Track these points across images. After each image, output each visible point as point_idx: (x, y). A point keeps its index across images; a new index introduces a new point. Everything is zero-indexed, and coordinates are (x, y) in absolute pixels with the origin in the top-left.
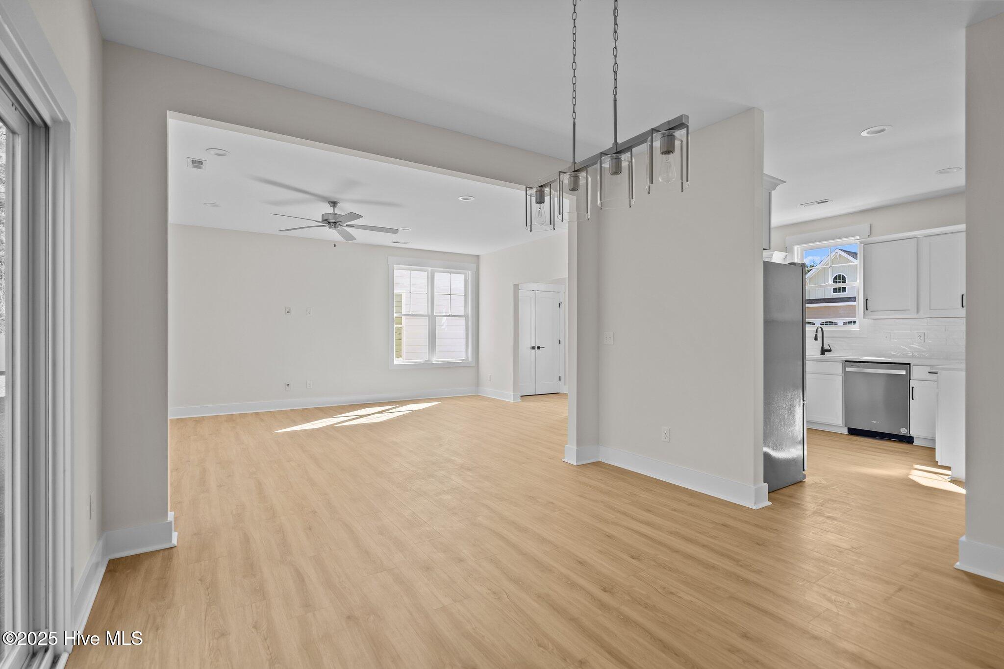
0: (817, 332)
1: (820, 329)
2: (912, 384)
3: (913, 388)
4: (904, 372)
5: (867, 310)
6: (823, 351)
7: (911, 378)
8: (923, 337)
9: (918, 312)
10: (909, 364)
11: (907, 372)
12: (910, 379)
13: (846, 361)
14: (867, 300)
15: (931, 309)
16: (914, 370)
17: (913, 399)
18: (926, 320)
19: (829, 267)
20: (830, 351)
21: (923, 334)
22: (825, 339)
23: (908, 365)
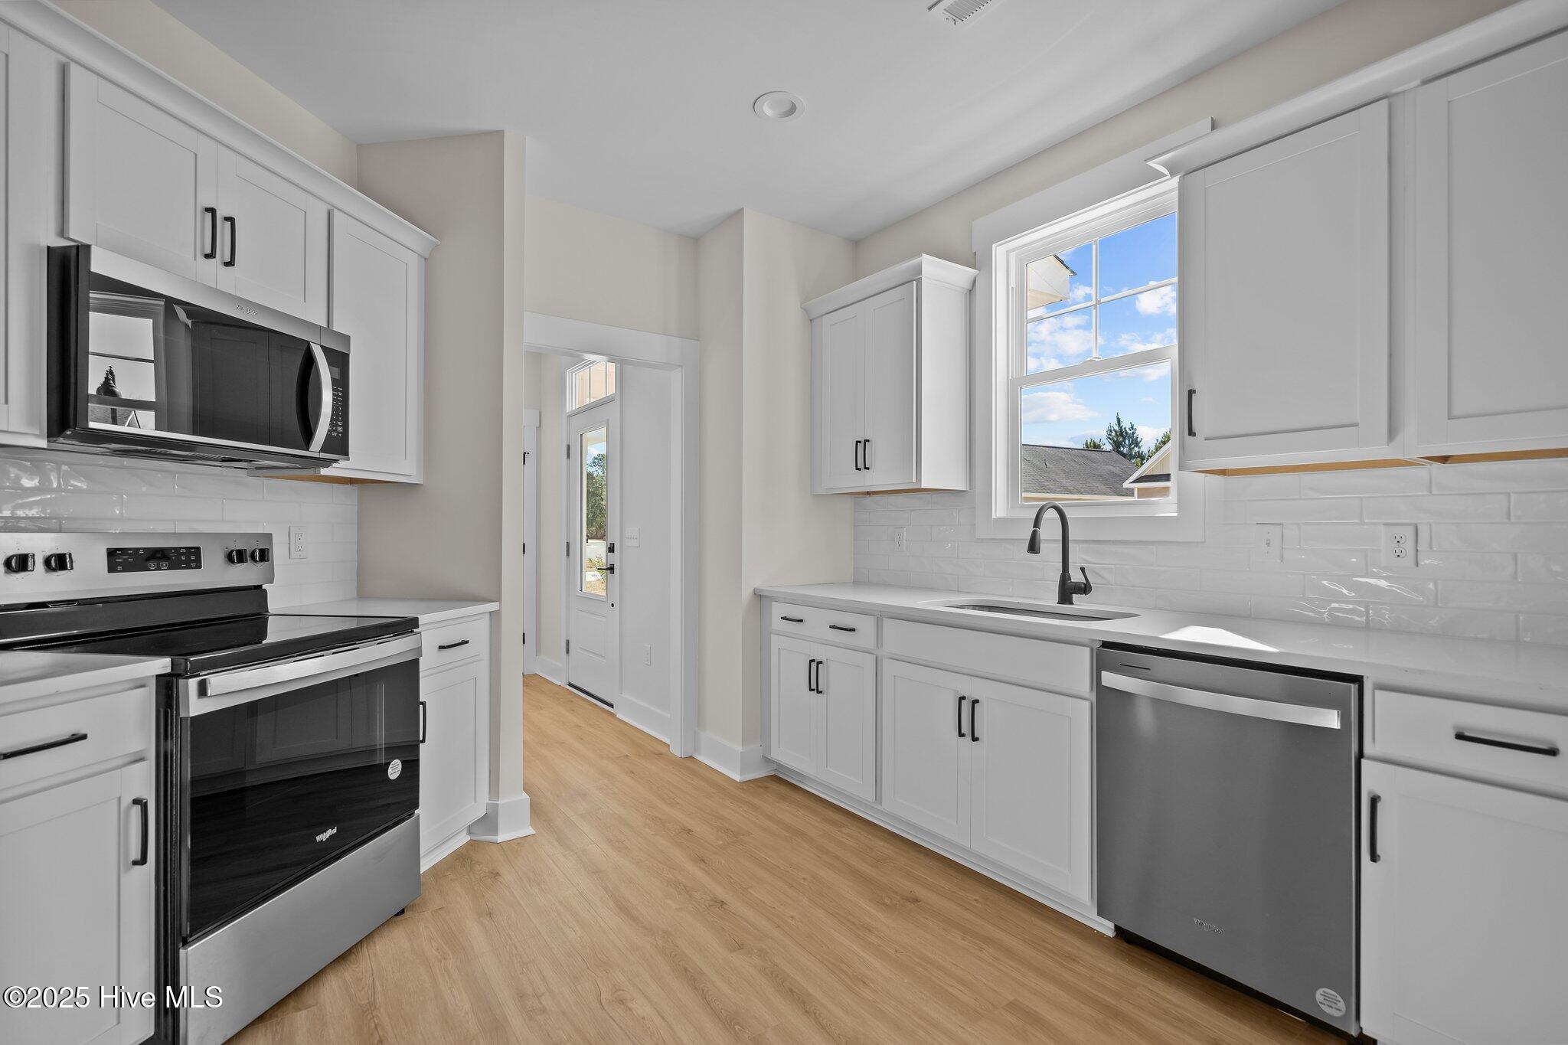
0: (1037, 523)
1: (1051, 515)
2: (1373, 777)
3: (1374, 801)
4: (1331, 720)
5: (1191, 433)
6: (1067, 591)
7: (1368, 749)
8: (1409, 546)
9: (1392, 433)
10: (1358, 680)
11: (1344, 719)
12: (1361, 755)
13: (1106, 645)
14: (1191, 393)
15: (1456, 412)
16: (1380, 706)
17: (1374, 857)
18: (1421, 473)
19: (1095, 306)
20: (1085, 589)
21: (1409, 532)
22: (1071, 546)
23: (1354, 687)
